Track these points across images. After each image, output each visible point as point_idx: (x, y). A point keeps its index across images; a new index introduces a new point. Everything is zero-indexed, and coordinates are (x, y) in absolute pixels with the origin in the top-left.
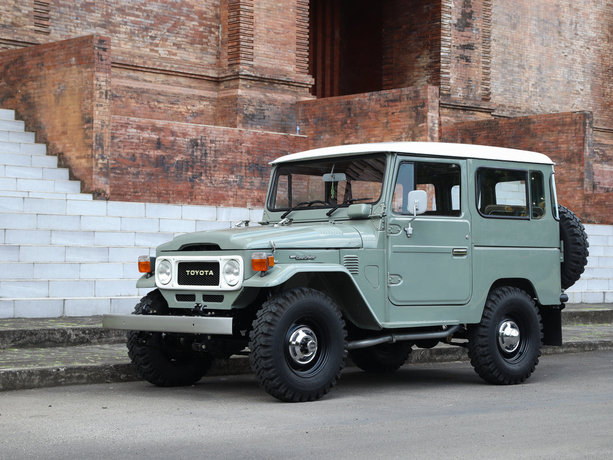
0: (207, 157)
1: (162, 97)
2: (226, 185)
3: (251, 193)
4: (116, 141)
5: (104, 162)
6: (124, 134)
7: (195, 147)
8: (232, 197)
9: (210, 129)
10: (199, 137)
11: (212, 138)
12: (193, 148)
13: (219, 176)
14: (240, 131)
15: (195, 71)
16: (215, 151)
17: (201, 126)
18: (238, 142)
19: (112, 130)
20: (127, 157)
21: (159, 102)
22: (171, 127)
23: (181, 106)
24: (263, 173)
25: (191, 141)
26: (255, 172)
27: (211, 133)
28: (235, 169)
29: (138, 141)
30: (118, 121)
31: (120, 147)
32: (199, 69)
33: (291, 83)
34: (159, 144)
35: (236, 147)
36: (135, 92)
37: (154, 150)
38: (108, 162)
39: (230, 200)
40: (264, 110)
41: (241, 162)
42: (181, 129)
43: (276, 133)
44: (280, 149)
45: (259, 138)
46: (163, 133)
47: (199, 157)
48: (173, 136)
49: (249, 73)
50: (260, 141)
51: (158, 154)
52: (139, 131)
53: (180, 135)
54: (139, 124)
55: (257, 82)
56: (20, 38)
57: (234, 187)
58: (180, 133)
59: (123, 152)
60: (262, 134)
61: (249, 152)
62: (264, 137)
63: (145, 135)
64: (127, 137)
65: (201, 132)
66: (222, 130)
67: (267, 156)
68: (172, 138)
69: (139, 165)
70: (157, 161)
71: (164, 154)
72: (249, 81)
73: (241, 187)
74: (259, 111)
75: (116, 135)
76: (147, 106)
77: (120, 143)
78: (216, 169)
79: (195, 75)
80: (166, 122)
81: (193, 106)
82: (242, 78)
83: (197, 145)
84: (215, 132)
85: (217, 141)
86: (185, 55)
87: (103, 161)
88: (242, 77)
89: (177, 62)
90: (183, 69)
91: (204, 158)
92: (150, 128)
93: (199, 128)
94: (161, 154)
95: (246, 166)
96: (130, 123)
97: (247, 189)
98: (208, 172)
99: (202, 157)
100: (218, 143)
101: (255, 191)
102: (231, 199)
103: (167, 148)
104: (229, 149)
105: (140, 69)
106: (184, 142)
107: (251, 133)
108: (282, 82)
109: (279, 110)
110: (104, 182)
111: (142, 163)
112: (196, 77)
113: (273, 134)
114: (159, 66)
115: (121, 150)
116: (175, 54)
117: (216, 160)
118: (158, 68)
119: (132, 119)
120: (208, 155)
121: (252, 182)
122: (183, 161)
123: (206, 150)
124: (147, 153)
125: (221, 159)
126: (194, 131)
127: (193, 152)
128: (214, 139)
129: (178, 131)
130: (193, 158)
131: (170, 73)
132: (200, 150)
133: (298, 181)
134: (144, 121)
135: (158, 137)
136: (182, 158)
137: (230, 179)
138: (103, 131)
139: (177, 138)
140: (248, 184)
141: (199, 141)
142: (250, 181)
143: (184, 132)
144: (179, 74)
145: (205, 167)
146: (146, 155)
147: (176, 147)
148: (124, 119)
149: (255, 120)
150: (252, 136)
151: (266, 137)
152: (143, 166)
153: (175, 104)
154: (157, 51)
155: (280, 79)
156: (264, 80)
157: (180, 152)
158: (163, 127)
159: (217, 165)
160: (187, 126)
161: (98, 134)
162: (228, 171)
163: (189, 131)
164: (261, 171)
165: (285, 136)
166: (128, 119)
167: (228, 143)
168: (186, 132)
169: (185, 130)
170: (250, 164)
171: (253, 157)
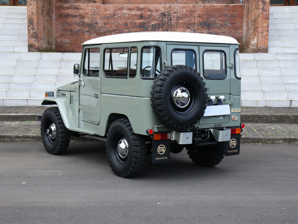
0: (172, 21)
4: (116, 17)
5: (34, 31)
6: (120, 13)
7: (164, 17)
9: (173, 6)
10: (167, 11)
11: (175, 11)
12: (163, 16)
14: (194, 6)
16: (177, 18)
17: (168, 5)
18: (192, 12)
19: (113, 12)
20: (122, 24)
22: (149, 7)
24: (210, 27)
25: (161, 13)
27: (174, 8)
28: (190, 26)
29: (129, 16)
30: (117, 7)
31: (118, 20)
34: (141, 17)
35: (191, 15)
37: (138, 19)
38: (36, 31)
41: (194, 22)
42: (155, 8)
43: (219, 5)
45: (207, 8)
46: (143, 11)
47: (166, 22)
48: (150, 12)
50: (208, 10)
51: (141, 21)
52: (129, 11)
53: (154, 11)
54: (129, 7)
58: (154, 10)
59: (120, 22)
61: (199, 16)
62: (210, 7)
63: (133, 12)
64: (123, 14)
65: (168, 8)
66: (181, 6)
67: (213, 17)
68: (149, 13)
69: (129, 28)
70: (140, 25)
71: (144, 21)
75: (116, 14)
77: (118, 18)
78: (178, 27)
80: (146, 5)
83: (165, 15)
84: (177, 8)
85: (178, 12)
91: (170, 22)
92: (136, 9)
93: (166, 6)
94: (143, 21)
95: (198, 24)
96: (124, 7)
98: (172, 28)
99: (168, 21)
100: (179, 13)
103: (146, 18)
104: (186, 16)
106: (157, 14)
107: (201, 6)
110: (34, 41)
111: (131, 26)
113: (218, 5)
115: (119, 21)
117: (177, 22)
119: (125, 5)
120: (173, 20)
122: (156, 24)
123: (171, 18)
124: (134, 21)
125: (181, 21)
126: (163, 8)
127: (163, 19)
128: (176, 11)
129: (153, 9)
130: (163, 22)
132: (167, 17)
133: (236, 30)
134: (132, 6)
135: (141, 13)
136: (156, 22)
138: (33, 17)
139: (153, 13)
141: (166, 13)
142: (201, 32)
143: (157, 9)
145: (170, 26)
146: (134, 22)
147: (152, 18)
148: (121, 6)
150: (202, 8)
151: (212, 7)
152: (132, 28)
157: (154, 19)
158: (144, 8)
159: (178, 25)
160: (159, 6)
161: (30, 18)
162: (185, 27)
163: (160, 8)
164: (209, 26)
165: (226, 6)
166: (123, 5)
167: (185, 13)
168: (158, 9)
169: (157, 8)
170: (200, 23)
171: (203, 19)
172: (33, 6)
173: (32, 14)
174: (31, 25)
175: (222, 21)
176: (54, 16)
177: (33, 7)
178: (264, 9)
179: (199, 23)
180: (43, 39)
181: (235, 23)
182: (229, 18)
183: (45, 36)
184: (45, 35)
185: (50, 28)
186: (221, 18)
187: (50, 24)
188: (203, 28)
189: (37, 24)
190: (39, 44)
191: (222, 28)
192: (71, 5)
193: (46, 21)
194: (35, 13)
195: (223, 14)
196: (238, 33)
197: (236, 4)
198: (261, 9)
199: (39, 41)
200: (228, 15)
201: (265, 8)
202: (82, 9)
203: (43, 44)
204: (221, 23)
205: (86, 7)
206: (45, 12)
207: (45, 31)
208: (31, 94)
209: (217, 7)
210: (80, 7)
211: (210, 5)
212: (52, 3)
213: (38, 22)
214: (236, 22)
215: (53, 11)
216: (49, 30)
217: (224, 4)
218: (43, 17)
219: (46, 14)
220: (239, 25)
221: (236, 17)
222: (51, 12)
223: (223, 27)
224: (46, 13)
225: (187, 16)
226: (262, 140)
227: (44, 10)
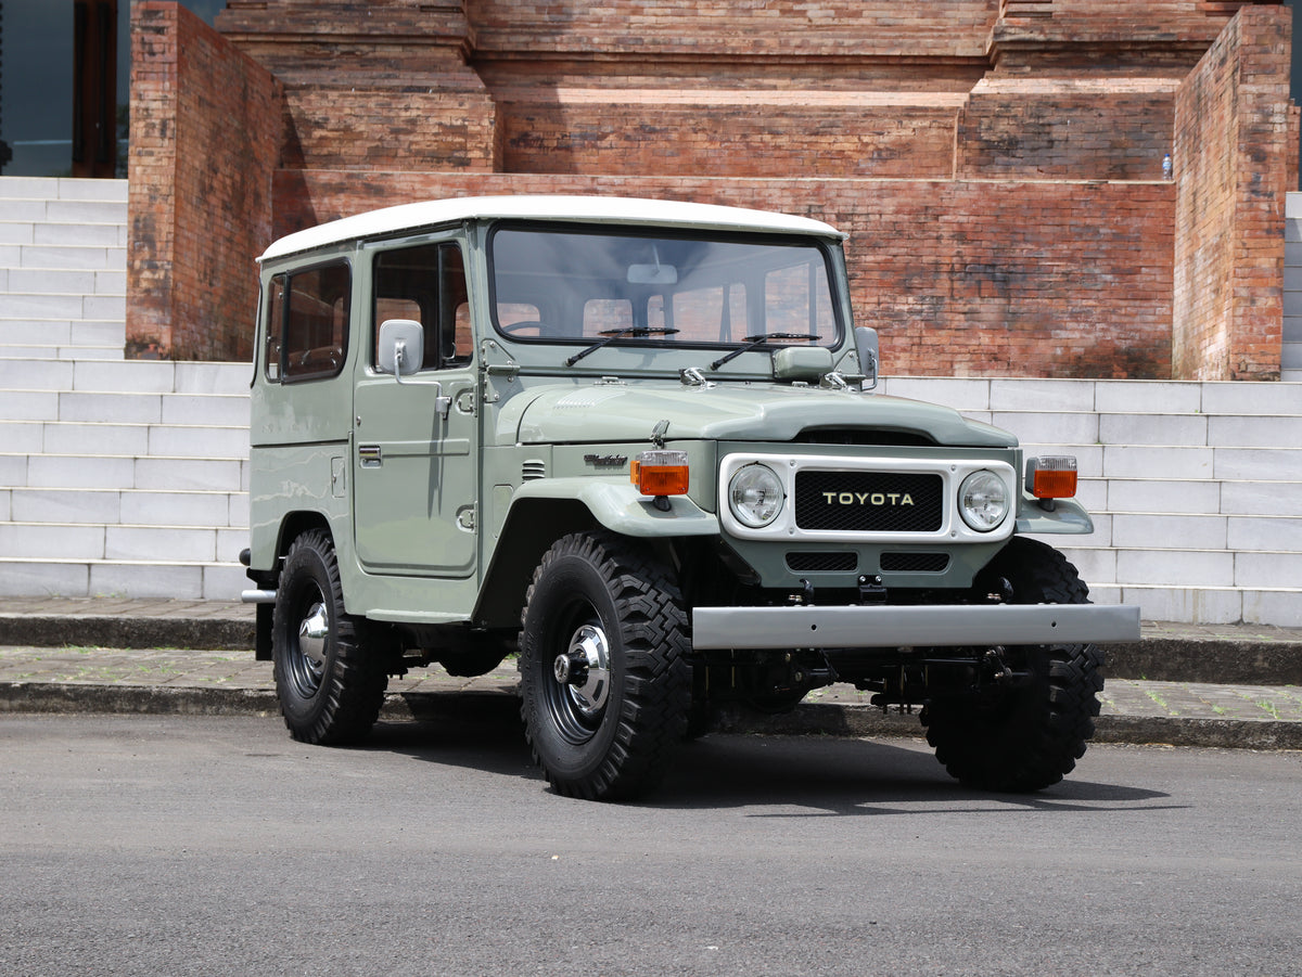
1: (785, 121)
2: (887, 321)
3: (969, 338)
5: (156, 276)
8: (904, 350)
9: (836, 186)
10: (803, 209)
11: (842, 208)
13: (862, 300)
14: (935, 185)
15: (911, 46)
16: (853, 240)
17: (809, 181)
18: (926, 214)
21: (775, 134)
22: (717, 190)
23: (841, 138)
24: (1012, 286)
26: (983, 285)
27: (838, 196)
28: (916, 281)
30: (566, 187)
32: (923, 41)
33: (1179, 46)
35: (921, 226)
36: (709, 115)
38: (166, 276)
39: (898, 358)
40: (1049, 125)
41: (937, 264)
42: (748, 192)
43: (1057, 182)
44: (1073, 222)
45: (999, 200)
49: (1026, 35)
50: (1002, 205)
54: (623, 189)
55: (1062, 55)
56: (377, 29)
57: (912, 326)
58: (745, 202)
60: (1010, 186)
61: (961, 236)
62: (1015, 194)
65: (808, 195)
66: (875, 186)
67: (1025, 241)
72: (1033, 55)
73: (933, 325)
74: (1032, 129)
76: (742, 146)
78: (854, 282)
79: (915, 57)
80: (704, 179)
81: (882, 134)
82: (1005, 51)
84: (855, 194)
85: (859, 215)
86: (886, 14)
87: (154, 273)
88: (1008, 48)
89: (856, 32)
90: (873, 46)
92: (654, 196)
93: (802, 186)
95: (952, 272)
96: (600, 188)
97: (957, 330)
100: (863, 218)
101: (981, 334)
102: (902, 355)
104: (897, 231)
105: (748, 61)
107: (971, 187)
108: (1146, 47)
109: (1105, 120)
110: (154, 321)
112: (918, 62)
113: (1050, 185)
114: (798, 47)
116: (857, 14)
117: (854, 263)
118: (797, 53)
119: (605, 178)
121: (972, 312)
125: (870, 258)
126: (786, 193)
128: (849, 210)
129: (738, 199)
131: (836, 61)
133: (1137, 303)
137: (897, 308)
138: (154, 209)
140: (962, 316)
142: (966, 309)
143: (757, 198)
144: (864, 62)
148: (584, 181)
149: (1019, 153)
150: (974, 195)
151: (1024, 193)
153: (824, 134)
154: (802, 13)
155: (1135, 38)
156: (1085, 48)
158: (695, 193)
159: (859, 273)
160: (765, 185)
161: (142, 216)
162: (892, 286)
163: (770, 195)
164: (1005, 281)
165: (1091, 187)
166: (593, 179)
167: (893, 218)
168: (761, 198)
169: (759, 194)
170: (966, 265)
171: (975, 249)
172: (160, 160)
173: (152, 198)
174: (146, 249)
175: (1071, 259)
176: (269, 223)
177: (159, 163)
178: (1261, 187)
179: (957, 266)
180: (199, 318)
181: (1136, 271)
182: (1103, 248)
183: (216, 308)
184: (212, 304)
185: (242, 275)
186: (1065, 247)
187: (243, 256)
188: (980, 289)
189: (175, 242)
190: (179, 340)
191: (1070, 293)
192: (350, 176)
193: (221, 240)
194: (164, 190)
195: (1076, 226)
196: (1151, 318)
197: (1139, 179)
198: (1243, 188)
199: (181, 325)
200: (1098, 232)
201: (1266, 182)
202: (402, 195)
203: (203, 343)
204: (1063, 270)
205: (417, 186)
206: (218, 194)
207: (214, 282)
208: (107, 545)
209: (1045, 195)
210: (390, 187)
211: (1011, 182)
212: (259, 164)
213: (176, 235)
214: (1141, 264)
215: (263, 200)
216: (235, 282)
217: (1083, 178)
218: (205, 215)
219: (225, 207)
220: (1154, 281)
221: (1138, 239)
222: (249, 201)
223: (1078, 286)
224: (224, 201)
225: (900, 232)
226: (1179, 732)
227: (212, 188)
